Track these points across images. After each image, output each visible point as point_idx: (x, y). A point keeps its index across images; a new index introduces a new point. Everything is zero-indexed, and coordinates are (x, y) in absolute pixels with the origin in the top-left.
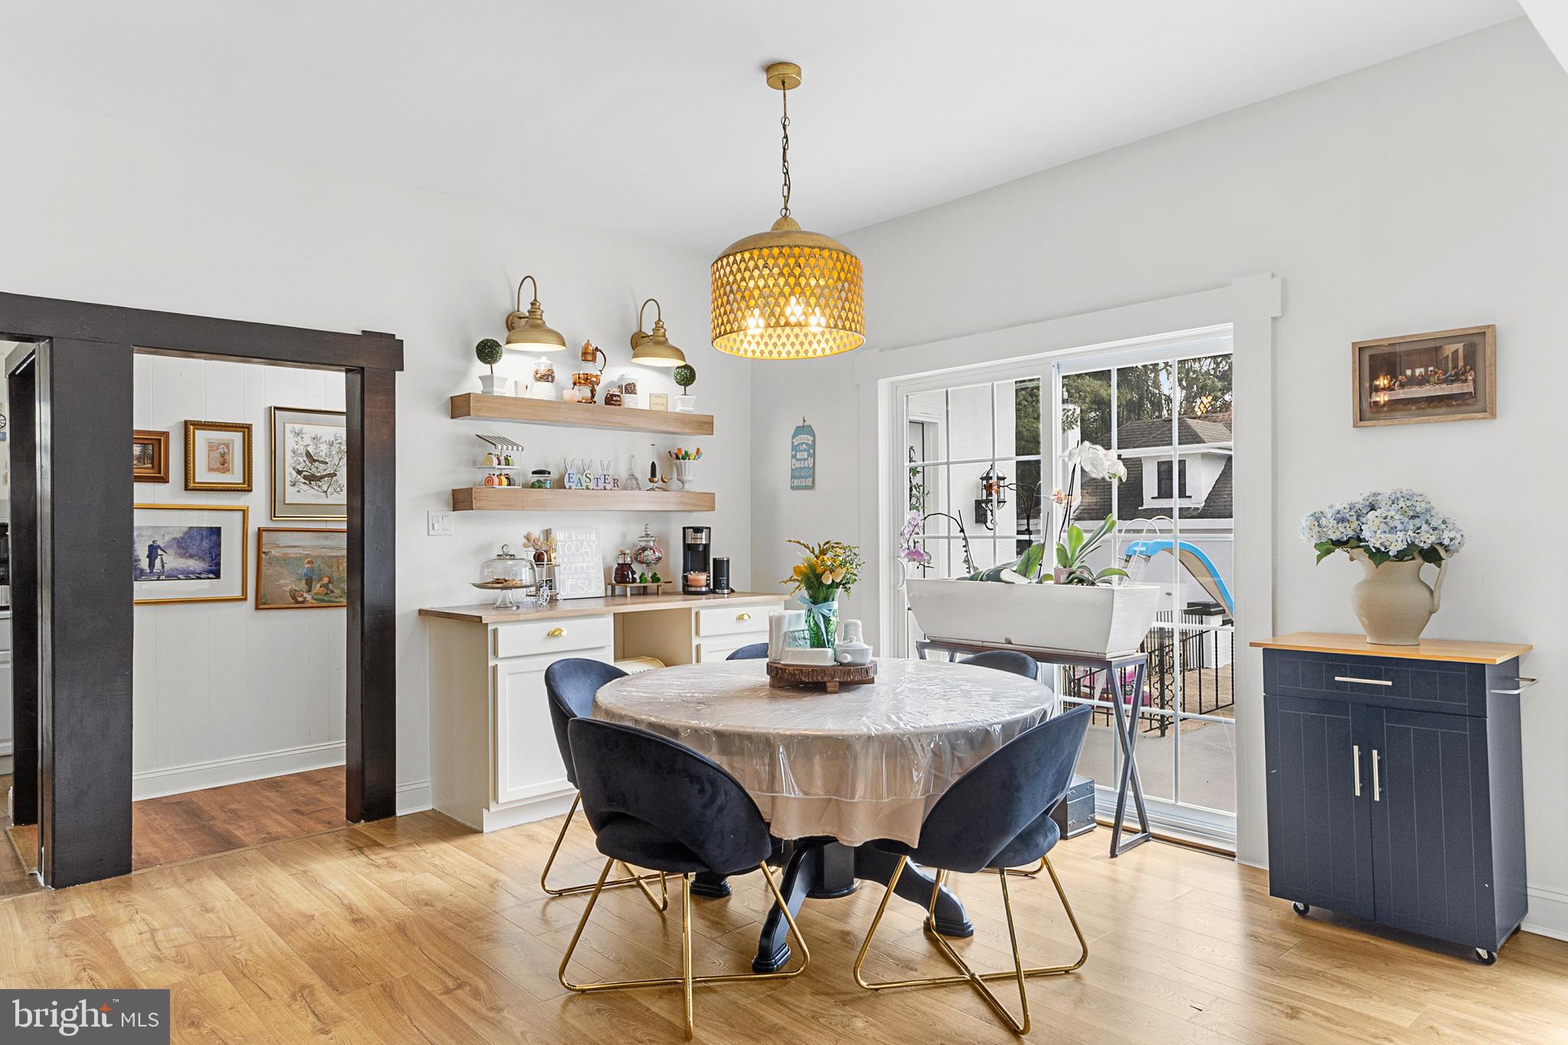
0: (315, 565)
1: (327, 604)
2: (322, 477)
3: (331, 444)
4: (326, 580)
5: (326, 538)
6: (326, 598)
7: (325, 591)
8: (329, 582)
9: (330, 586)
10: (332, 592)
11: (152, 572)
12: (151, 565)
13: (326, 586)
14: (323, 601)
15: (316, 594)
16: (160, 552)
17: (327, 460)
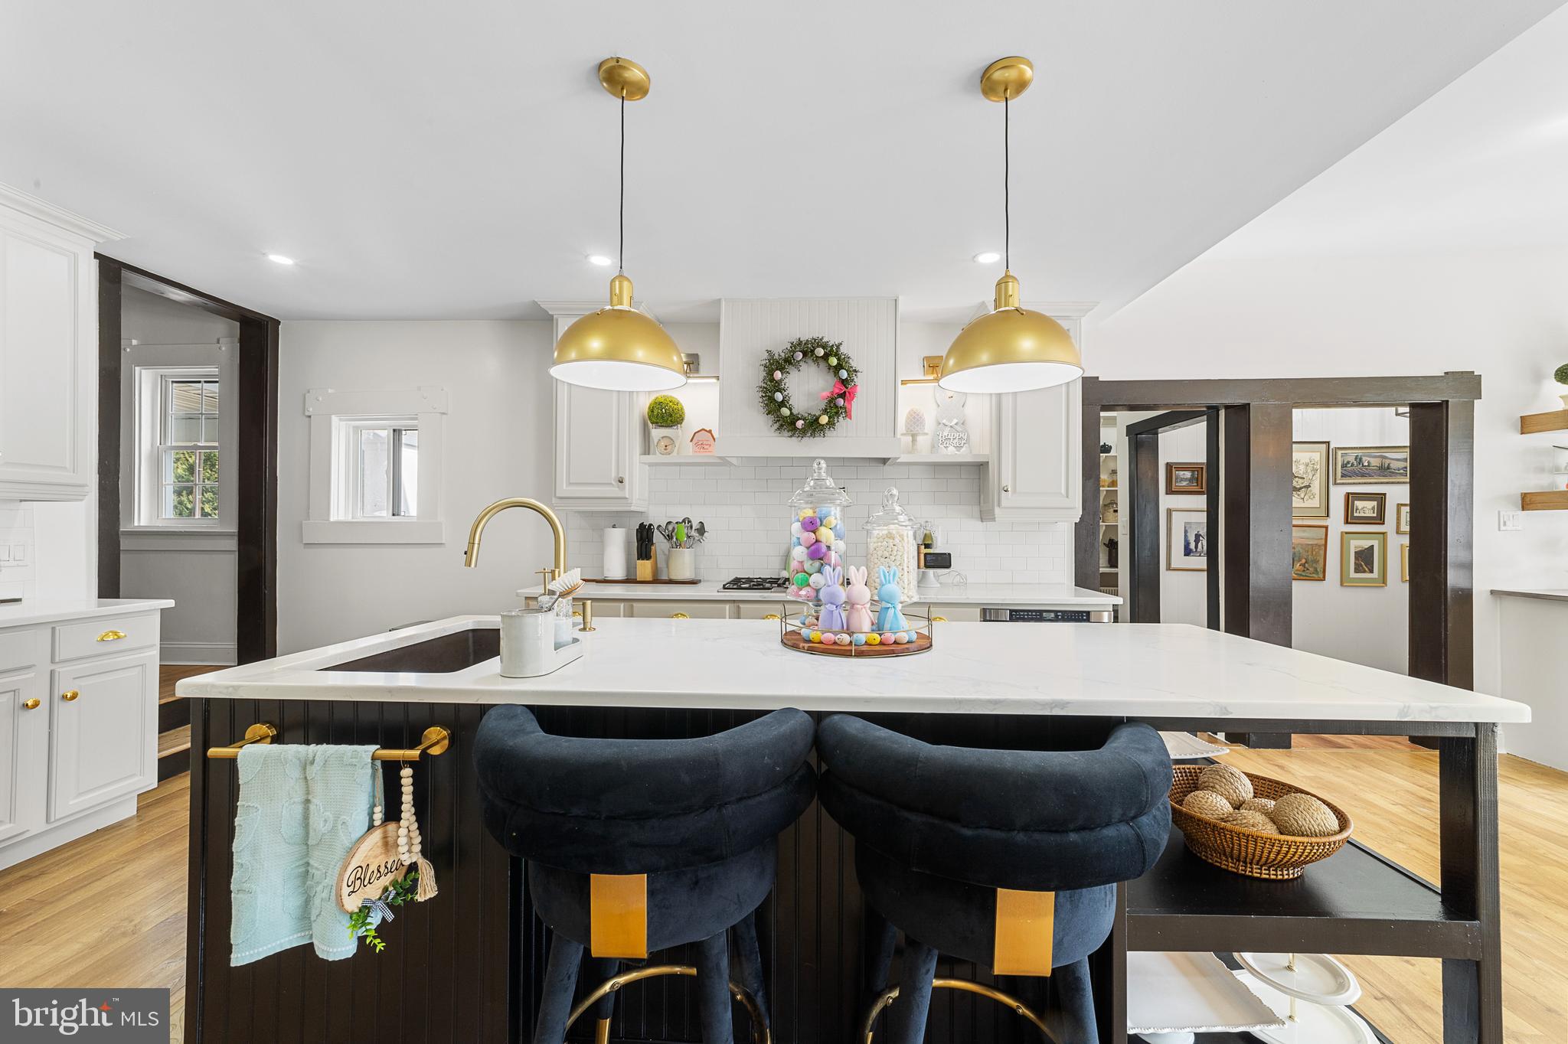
0: (1297, 550)
1: (1304, 578)
2: (1301, 488)
3: (1307, 465)
4: (1304, 561)
5: (1304, 531)
6: (1303, 574)
7: (1303, 569)
8: (1306, 562)
9: (1306, 565)
10: (1308, 569)
11: (1196, 551)
12: (1196, 547)
13: (1303, 565)
14: (1301, 575)
15: (1297, 570)
16: (1201, 538)
17: (1304, 476)
